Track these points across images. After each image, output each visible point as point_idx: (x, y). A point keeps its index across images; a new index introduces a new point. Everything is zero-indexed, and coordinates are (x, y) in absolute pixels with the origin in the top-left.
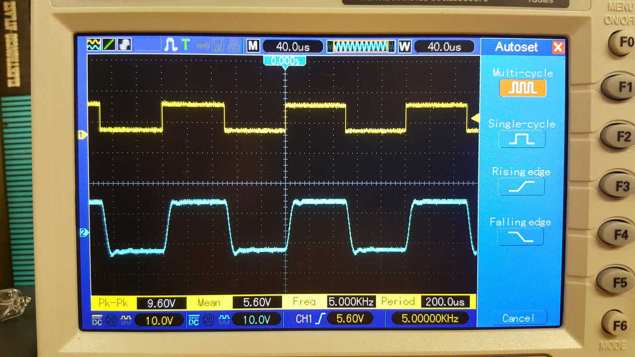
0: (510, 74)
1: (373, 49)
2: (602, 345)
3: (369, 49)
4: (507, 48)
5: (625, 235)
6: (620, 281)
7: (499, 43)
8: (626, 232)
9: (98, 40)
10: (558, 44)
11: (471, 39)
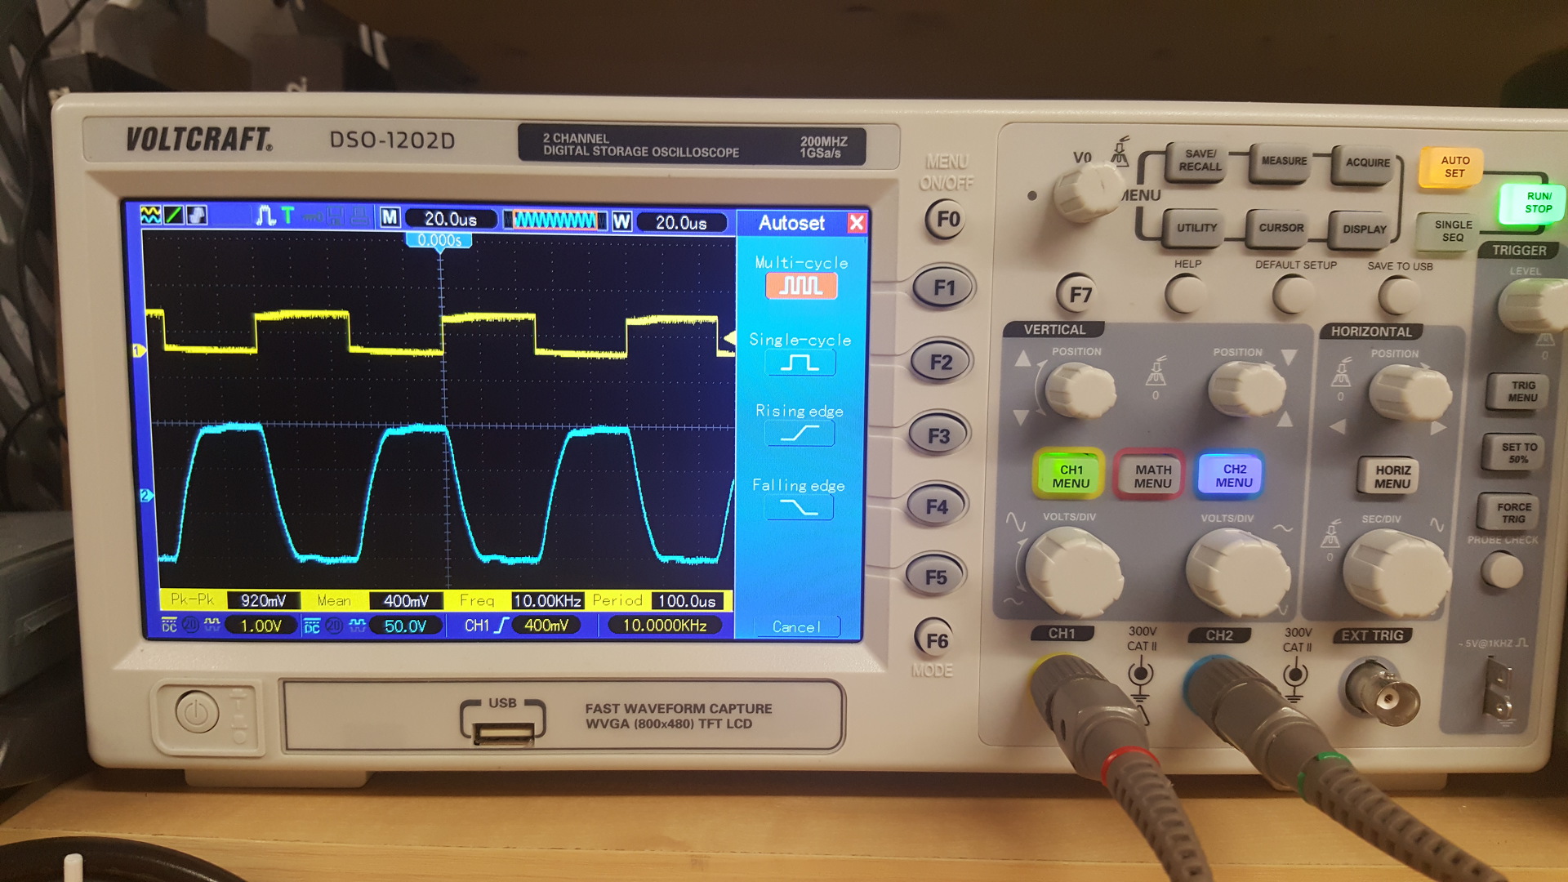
0: (781, 264)
1: (575, 225)
2: (916, 668)
4: (777, 225)
5: (943, 507)
6: (935, 574)
7: (765, 217)
8: (944, 502)
9: (157, 208)
10: (857, 218)
11: (723, 212)
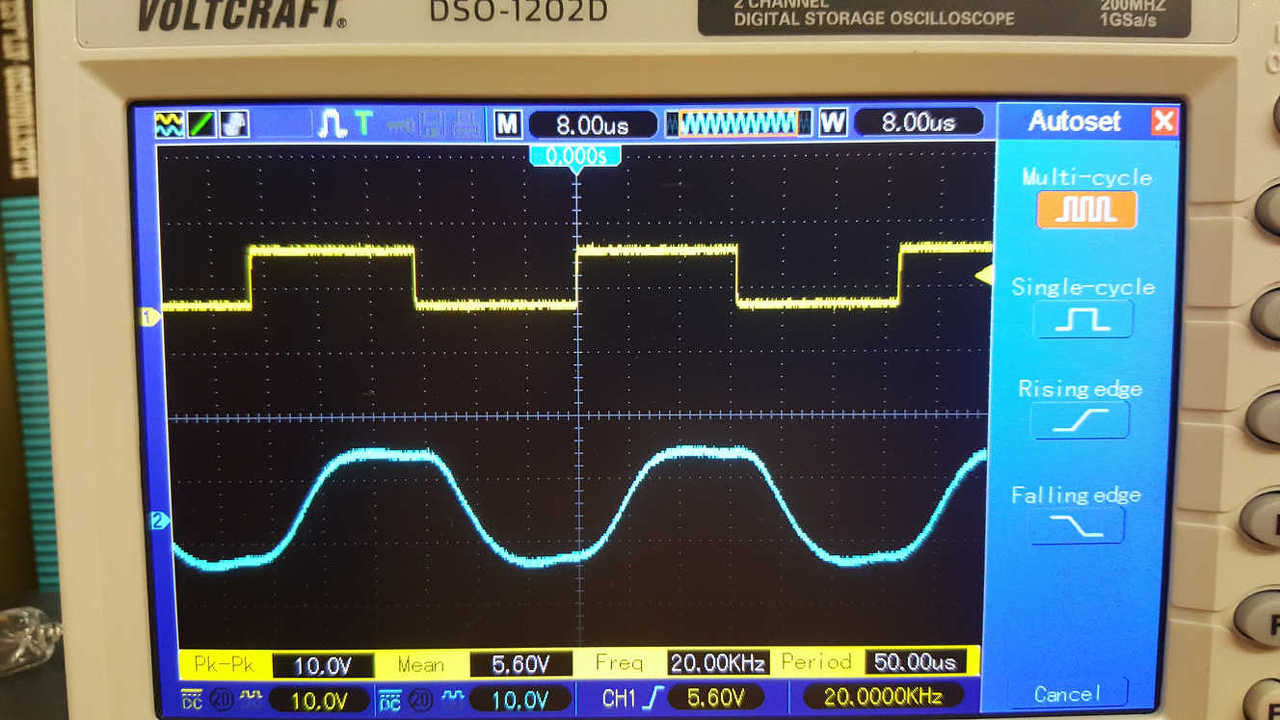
0: (1059, 179)
1: (766, 129)
3: (756, 129)
4: (1055, 124)
7: (1038, 114)
9: (179, 115)
10: (1165, 113)
11: (977, 105)
